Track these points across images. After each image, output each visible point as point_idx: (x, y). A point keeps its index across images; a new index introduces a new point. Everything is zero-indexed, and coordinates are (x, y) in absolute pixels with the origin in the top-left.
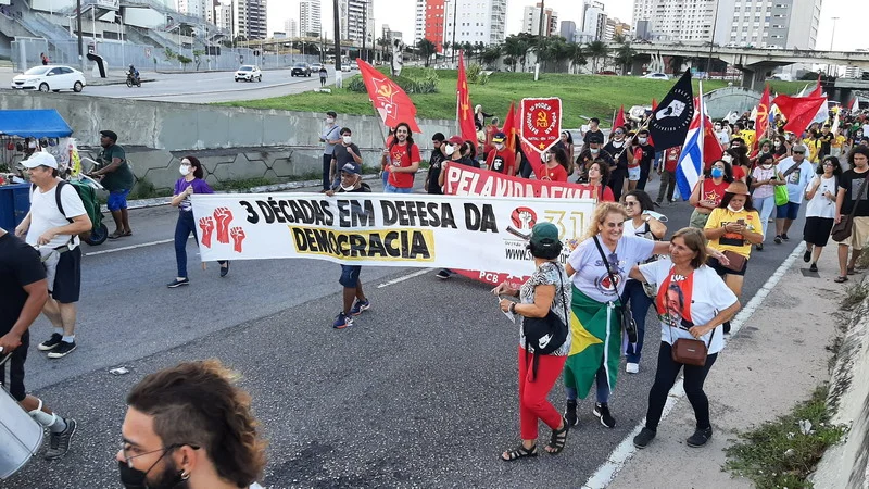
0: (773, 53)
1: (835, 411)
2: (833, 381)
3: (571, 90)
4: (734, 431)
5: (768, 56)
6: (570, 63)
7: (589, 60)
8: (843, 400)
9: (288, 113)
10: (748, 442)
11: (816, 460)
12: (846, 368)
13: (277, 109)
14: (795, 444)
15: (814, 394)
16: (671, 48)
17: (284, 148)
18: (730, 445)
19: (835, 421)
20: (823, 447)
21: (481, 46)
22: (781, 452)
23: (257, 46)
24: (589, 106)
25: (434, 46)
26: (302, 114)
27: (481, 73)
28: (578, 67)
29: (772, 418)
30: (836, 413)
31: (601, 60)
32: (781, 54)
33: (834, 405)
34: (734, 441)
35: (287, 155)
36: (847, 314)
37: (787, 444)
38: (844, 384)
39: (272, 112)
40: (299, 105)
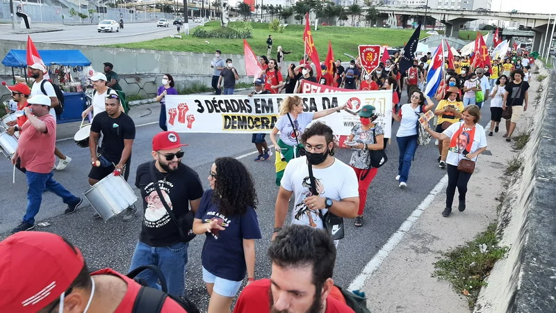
0: (464, 13)
1: (501, 238)
2: (500, 219)
3: (338, 37)
4: (440, 252)
5: (462, 15)
6: (337, 19)
7: (349, 17)
8: (506, 231)
9: (153, 52)
10: (448, 258)
11: (489, 269)
12: (508, 211)
13: (146, 49)
14: (476, 259)
15: (488, 228)
16: (401, 10)
17: (151, 75)
18: (437, 260)
19: (501, 244)
20: (494, 260)
21: (280, 8)
22: (467, 265)
23: (131, 7)
24: (349, 47)
25: (249, 7)
26: (162, 52)
27: (280, 25)
28: (342, 22)
29: (462, 243)
30: (501, 239)
31: (357, 17)
32: (470, 13)
33: (500, 234)
34: (439, 258)
35: (153, 79)
36: (509, 177)
37: (472, 259)
38: (507, 221)
39: (143, 51)
40: (161, 47)
